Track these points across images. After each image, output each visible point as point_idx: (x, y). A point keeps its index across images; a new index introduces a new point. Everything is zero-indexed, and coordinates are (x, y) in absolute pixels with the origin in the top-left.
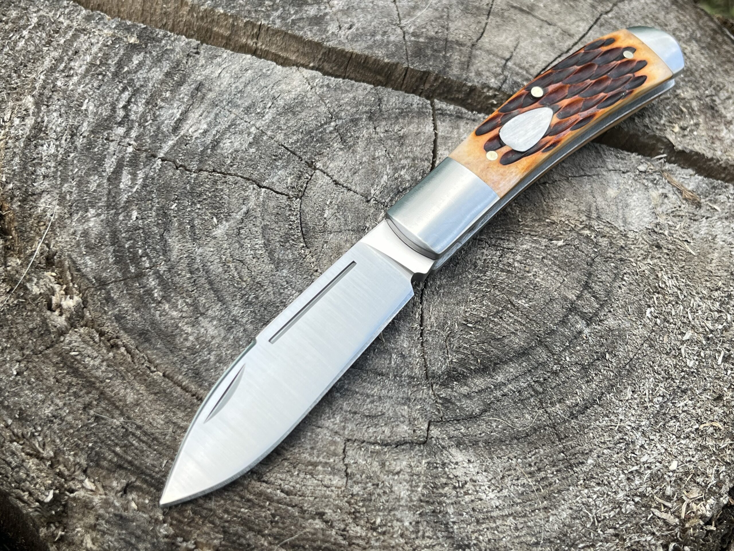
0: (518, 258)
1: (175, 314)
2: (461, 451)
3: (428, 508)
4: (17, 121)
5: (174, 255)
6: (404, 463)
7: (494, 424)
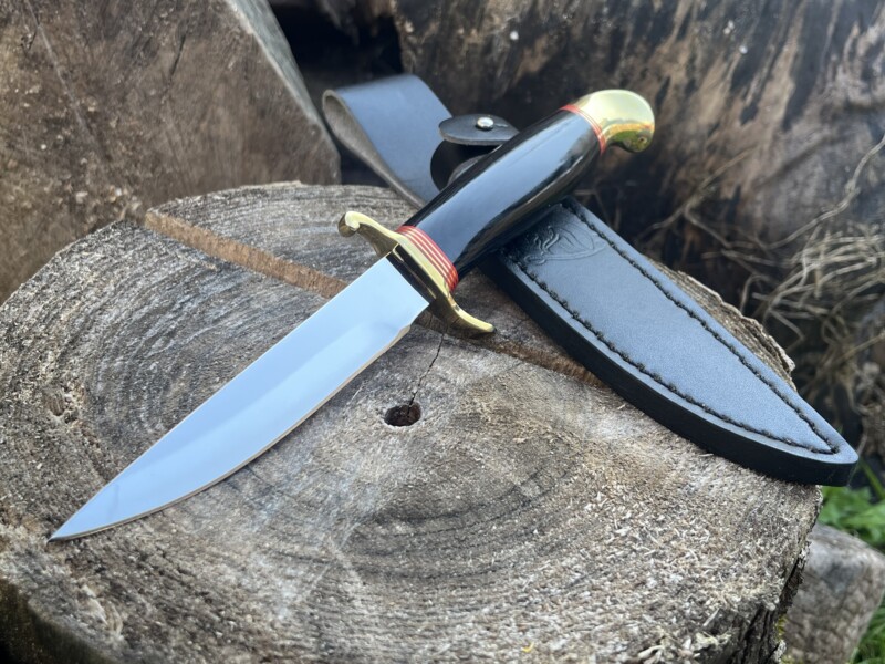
0: (476, 445)
1: (150, 431)
2: (360, 574)
3: (308, 610)
4: (94, 298)
5: (170, 395)
6: (302, 573)
7: (401, 562)
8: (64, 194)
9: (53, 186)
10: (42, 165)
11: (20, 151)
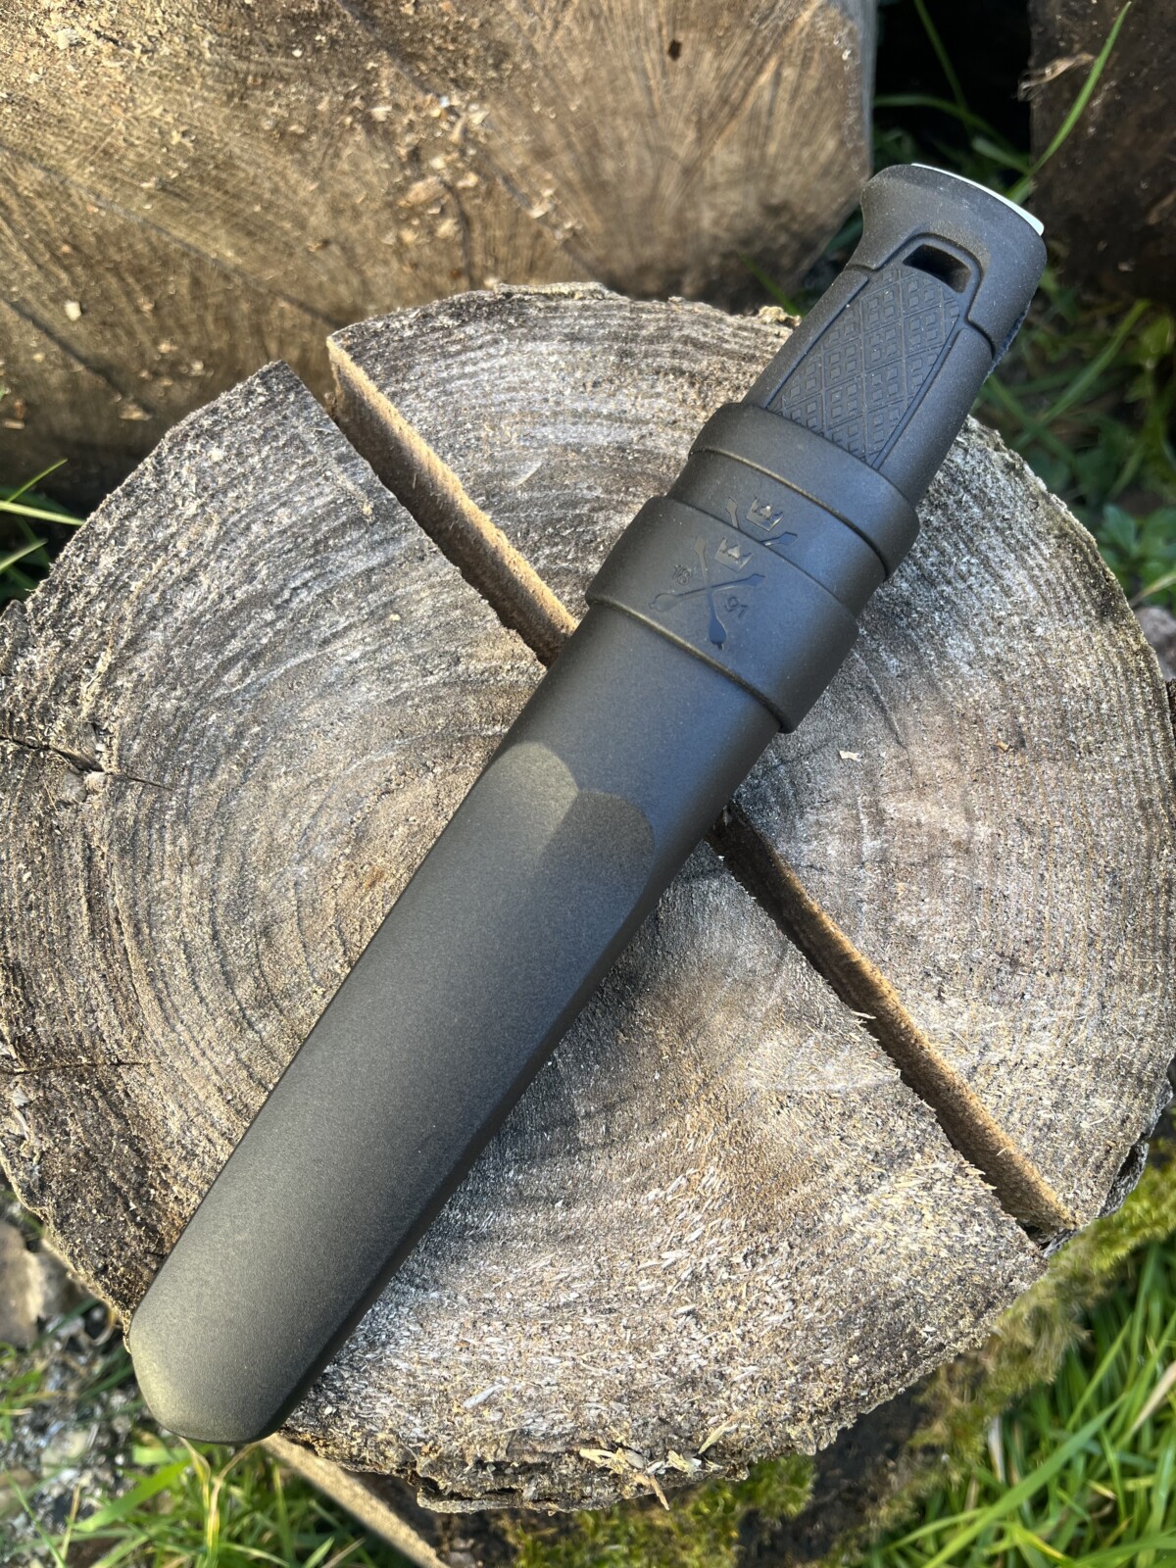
8: (353, 111)
9: (330, 102)
10: (301, 76)
11: (258, 63)
